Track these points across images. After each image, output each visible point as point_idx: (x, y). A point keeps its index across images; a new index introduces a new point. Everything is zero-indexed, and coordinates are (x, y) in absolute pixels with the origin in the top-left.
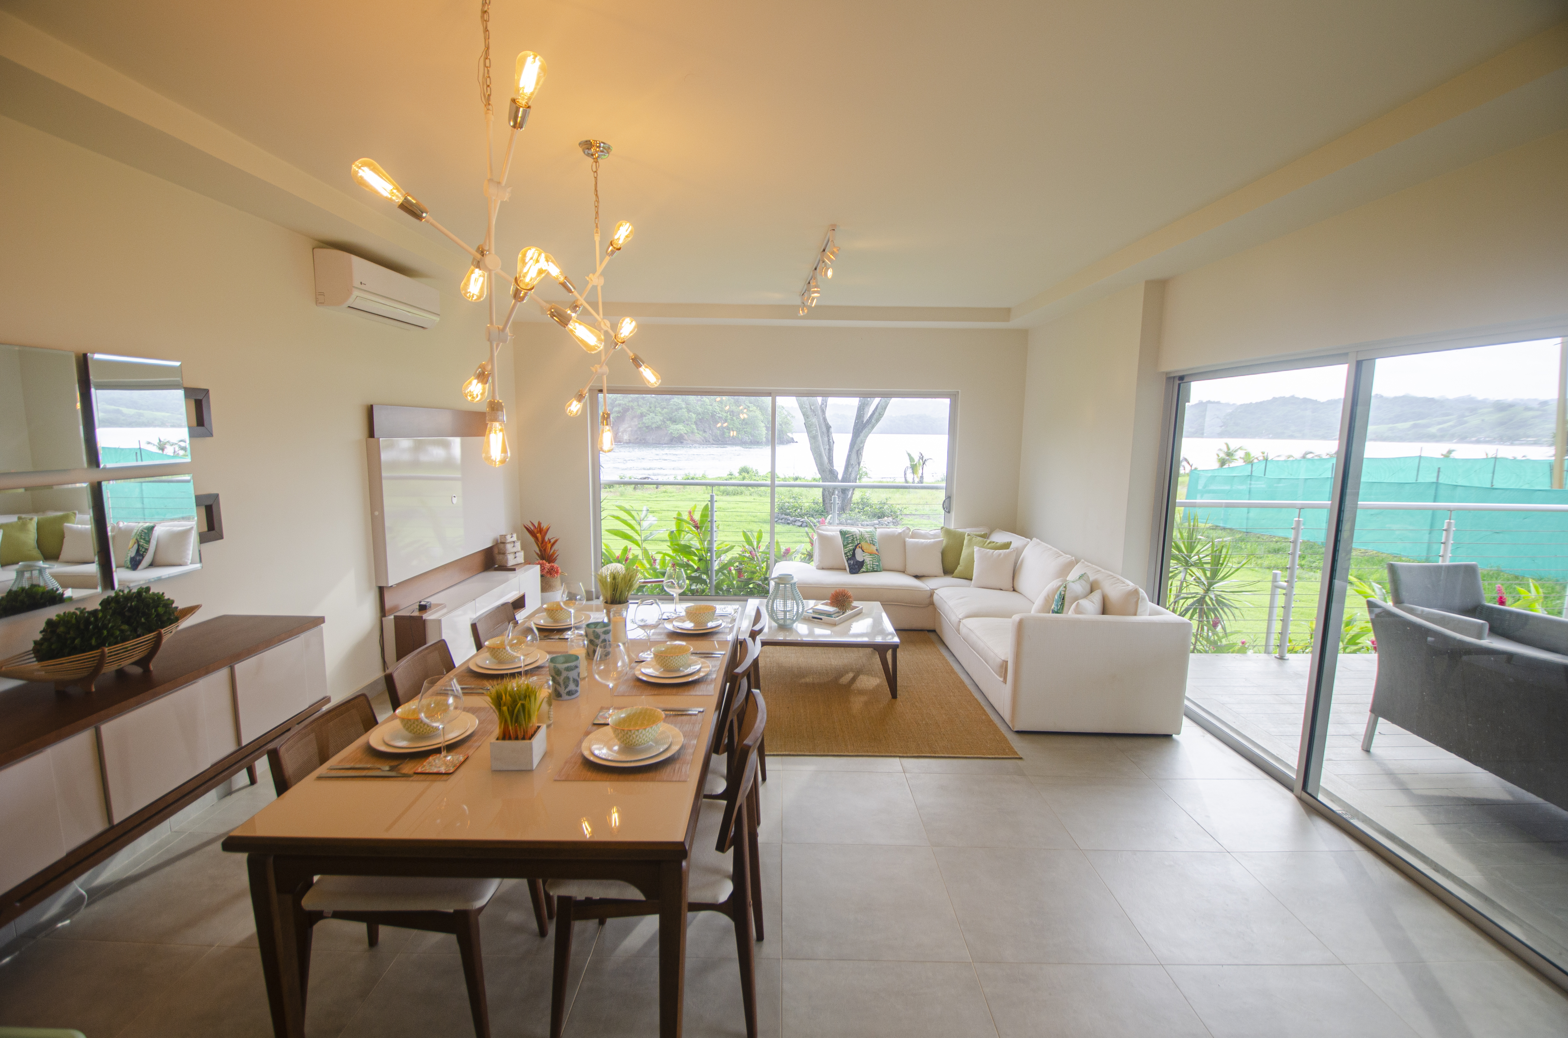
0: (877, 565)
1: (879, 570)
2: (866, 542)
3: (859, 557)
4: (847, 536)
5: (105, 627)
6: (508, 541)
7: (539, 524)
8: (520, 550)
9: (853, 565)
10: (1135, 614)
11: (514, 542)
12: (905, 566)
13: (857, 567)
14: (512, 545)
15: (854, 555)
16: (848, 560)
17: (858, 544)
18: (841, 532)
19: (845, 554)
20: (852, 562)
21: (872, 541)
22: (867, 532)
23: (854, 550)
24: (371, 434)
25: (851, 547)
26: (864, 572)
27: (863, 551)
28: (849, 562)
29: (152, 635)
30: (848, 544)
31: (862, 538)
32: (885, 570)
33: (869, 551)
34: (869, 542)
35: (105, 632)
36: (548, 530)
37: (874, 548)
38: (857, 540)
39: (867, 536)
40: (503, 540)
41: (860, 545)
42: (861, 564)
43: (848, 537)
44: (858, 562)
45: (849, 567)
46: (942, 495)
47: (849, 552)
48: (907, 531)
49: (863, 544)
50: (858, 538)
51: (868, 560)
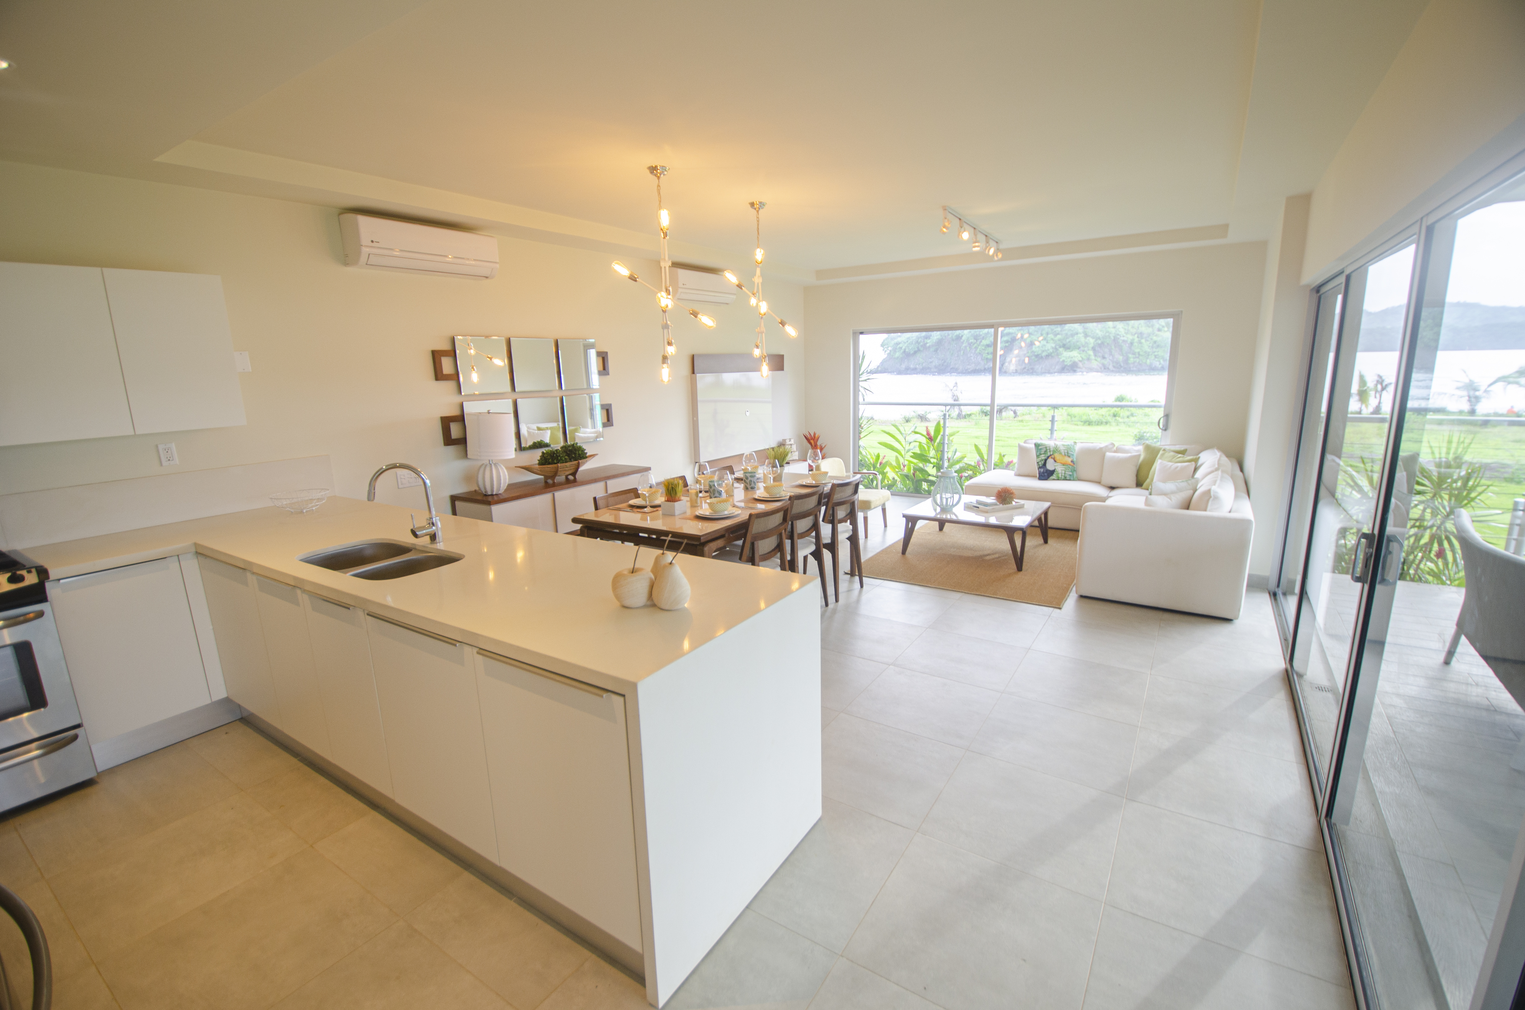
0: (1070, 475)
1: (1072, 479)
2: (1061, 453)
3: (1050, 466)
4: (1040, 447)
5: (560, 456)
6: (787, 444)
7: (815, 434)
8: (795, 450)
9: (1043, 473)
10: (1205, 510)
11: (791, 445)
12: (1101, 476)
13: (1046, 474)
14: (790, 446)
15: (1045, 464)
16: (1040, 468)
17: (1051, 455)
18: (1035, 445)
19: (1038, 463)
20: (1042, 470)
21: (1068, 453)
22: (1063, 445)
23: (1046, 460)
24: (693, 372)
25: (1043, 457)
26: (1054, 480)
27: (1055, 461)
28: (1040, 470)
29: (576, 462)
30: (1041, 454)
31: (1056, 450)
32: (1079, 480)
33: (1063, 462)
34: (1063, 454)
35: (559, 458)
36: (818, 438)
37: (1069, 460)
38: (1050, 451)
39: (1062, 448)
40: (784, 443)
41: (1053, 456)
42: (1052, 473)
43: (1041, 449)
44: (1047, 470)
45: (1039, 474)
46: (1160, 413)
47: (1041, 461)
48: (1111, 446)
49: (1057, 456)
50: (1051, 450)
51: (1060, 469)
